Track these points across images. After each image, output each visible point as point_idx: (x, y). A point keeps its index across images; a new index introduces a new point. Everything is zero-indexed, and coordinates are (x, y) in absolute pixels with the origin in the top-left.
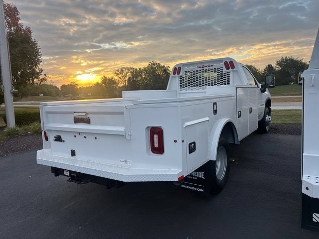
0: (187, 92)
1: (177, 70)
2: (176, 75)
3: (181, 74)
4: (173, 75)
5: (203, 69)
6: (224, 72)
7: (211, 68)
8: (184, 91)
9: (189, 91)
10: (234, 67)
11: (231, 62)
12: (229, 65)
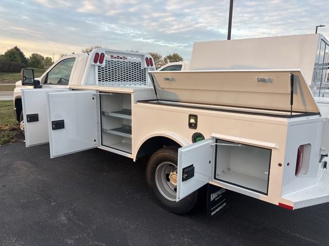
1: (99, 57)
2: (98, 63)
4: (94, 63)
6: (142, 68)
7: (126, 61)
10: (152, 65)
11: (151, 60)
12: (149, 62)
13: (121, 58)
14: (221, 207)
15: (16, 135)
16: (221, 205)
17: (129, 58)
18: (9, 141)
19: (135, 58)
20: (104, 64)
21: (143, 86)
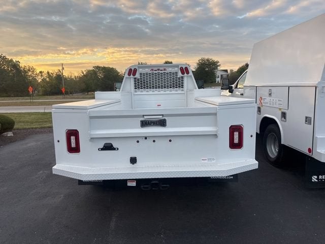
0: (142, 93)
1: (132, 72)
2: (132, 76)
3: (136, 76)
4: (128, 76)
5: (153, 72)
6: (178, 77)
8: (139, 93)
9: (144, 93)
10: (188, 73)
11: (186, 68)
12: (185, 70)
19: (170, 69)
20: (137, 76)
21: (180, 92)
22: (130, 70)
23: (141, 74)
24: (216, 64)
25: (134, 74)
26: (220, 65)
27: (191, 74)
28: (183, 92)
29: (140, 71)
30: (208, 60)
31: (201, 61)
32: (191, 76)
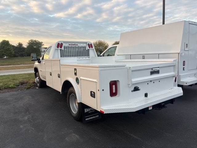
2: (59, 48)
4: (57, 48)
5: (72, 46)
6: (86, 49)
7: (76, 46)
10: (92, 47)
11: (91, 44)
12: (90, 46)
13: (73, 45)
14: (94, 117)
15: (34, 85)
16: (95, 116)
17: (79, 44)
18: (30, 88)
19: (82, 44)
20: (63, 48)
21: (87, 58)
22: (59, 44)
23: (64, 47)
24: (41, 44)
25: (61, 47)
26: (44, 45)
27: (94, 48)
28: (89, 59)
29: (64, 45)
30: (35, 41)
31: (30, 41)
32: (93, 49)
